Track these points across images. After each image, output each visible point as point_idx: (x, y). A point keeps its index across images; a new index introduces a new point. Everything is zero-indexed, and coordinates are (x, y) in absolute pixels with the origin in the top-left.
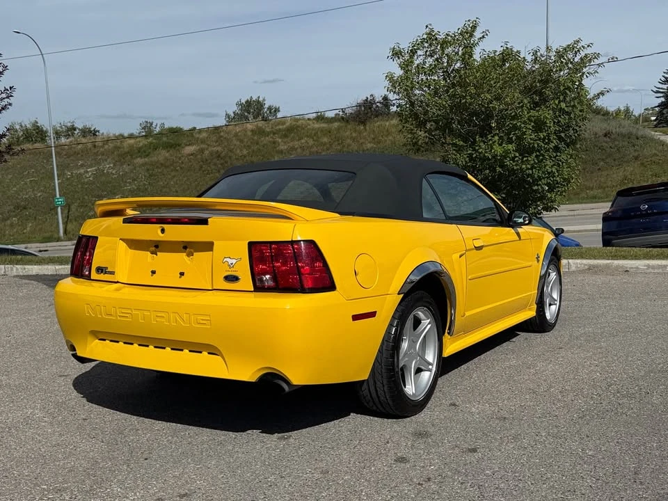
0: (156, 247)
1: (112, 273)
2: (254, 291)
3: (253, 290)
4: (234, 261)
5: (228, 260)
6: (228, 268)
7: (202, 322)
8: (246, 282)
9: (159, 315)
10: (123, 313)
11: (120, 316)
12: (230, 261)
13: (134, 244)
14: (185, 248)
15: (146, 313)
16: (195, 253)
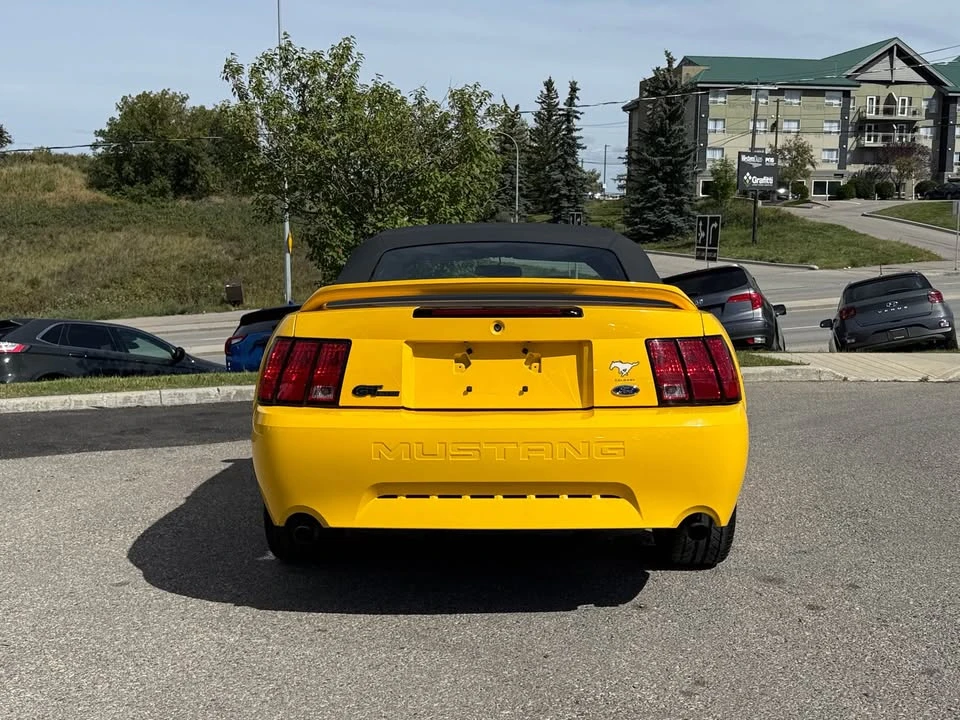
0: (467, 352)
1: (396, 394)
2: (658, 406)
3: (657, 404)
4: (628, 367)
5: (618, 365)
6: (619, 377)
7: (609, 452)
8: (648, 394)
9: (531, 447)
10: (459, 450)
11: (452, 455)
12: (622, 367)
13: (422, 349)
14: (525, 351)
15: (509, 447)
16: (543, 359)
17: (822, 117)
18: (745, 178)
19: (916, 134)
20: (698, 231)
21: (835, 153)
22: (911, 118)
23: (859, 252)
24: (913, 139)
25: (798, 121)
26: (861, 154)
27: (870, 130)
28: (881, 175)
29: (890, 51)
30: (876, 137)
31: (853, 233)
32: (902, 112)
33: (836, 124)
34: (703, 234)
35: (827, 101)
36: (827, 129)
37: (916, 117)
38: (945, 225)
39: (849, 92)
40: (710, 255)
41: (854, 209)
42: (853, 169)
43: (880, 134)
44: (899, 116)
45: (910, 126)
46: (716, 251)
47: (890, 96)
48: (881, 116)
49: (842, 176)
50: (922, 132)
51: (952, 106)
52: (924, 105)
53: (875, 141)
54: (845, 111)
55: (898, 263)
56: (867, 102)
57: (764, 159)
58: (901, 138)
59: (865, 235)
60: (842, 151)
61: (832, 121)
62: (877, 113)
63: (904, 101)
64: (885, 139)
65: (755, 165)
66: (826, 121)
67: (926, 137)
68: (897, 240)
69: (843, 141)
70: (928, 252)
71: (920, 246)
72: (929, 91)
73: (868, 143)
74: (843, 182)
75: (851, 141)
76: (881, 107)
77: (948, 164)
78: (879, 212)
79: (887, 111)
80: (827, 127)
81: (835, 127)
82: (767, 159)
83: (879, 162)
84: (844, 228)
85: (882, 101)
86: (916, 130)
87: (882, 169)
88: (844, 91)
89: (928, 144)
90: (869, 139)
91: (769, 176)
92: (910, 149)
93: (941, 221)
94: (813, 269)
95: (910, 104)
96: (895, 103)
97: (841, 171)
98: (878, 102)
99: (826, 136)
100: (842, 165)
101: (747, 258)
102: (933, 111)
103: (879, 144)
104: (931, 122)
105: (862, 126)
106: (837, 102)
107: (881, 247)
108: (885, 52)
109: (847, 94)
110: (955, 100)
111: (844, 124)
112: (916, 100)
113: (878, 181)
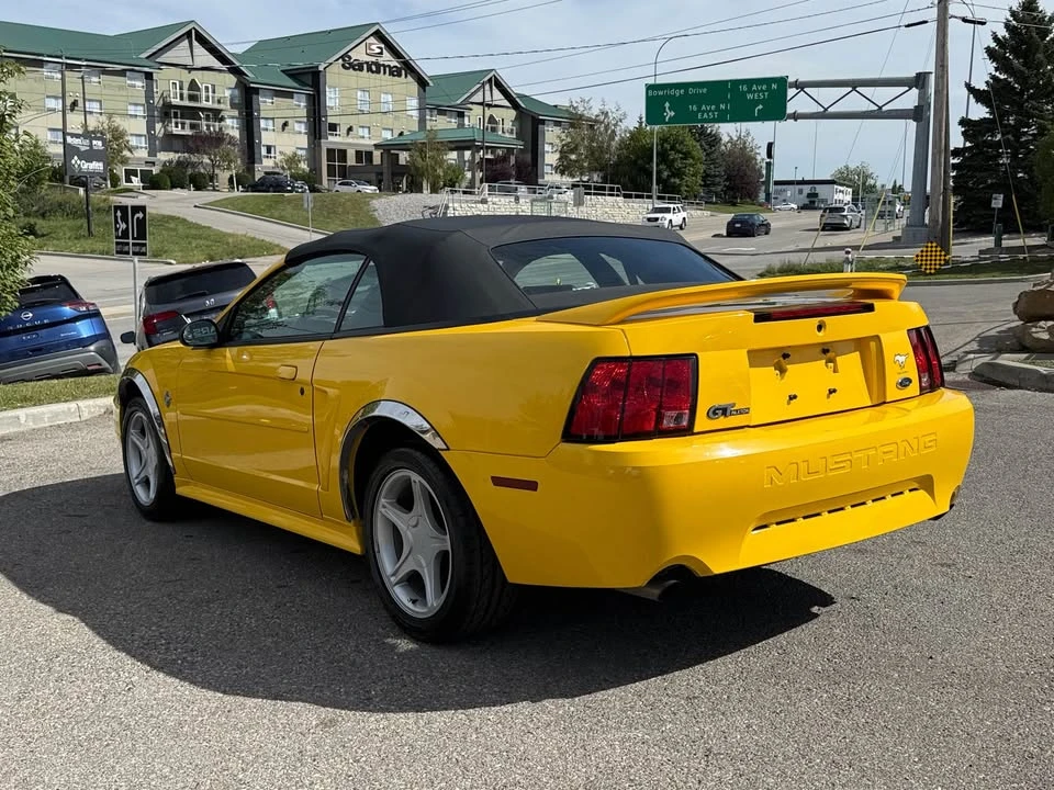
0: (785, 358)
1: (747, 411)
3: (919, 393)
4: (904, 359)
5: (898, 358)
6: (900, 370)
12: (900, 360)
14: (825, 351)
16: (838, 359)
17: (124, 99)
18: (73, 162)
19: (222, 123)
20: (116, 222)
21: (143, 138)
22: (216, 106)
23: (211, 246)
24: (221, 129)
25: (100, 102)
26: (170, 142)
27: (176, 117)
28: (194, 165)
29: (188, 34)
30: (183, 124)
31: (197, 226)
32: (207, 100)
33: (142, 108)
34: (124, 226)
35: (129, 82)
36: (133, 113)
37: (222, 106)
38: (280, 218)
39: (151, 74)
40: (137, 249)
41: (182, 200)
42: (163, 157)
43: (188, 121)
44: (204, 104)
45: (216, 115)
46: (145, 245)
47: (193, 81)
48: (186, 103)
49: (154, 163)
50: (229, 122)
51: (254, 97)
52: (228, 93)
53: (183, 128)
54: (149, 94)
55: (254, 256)
56: (170, 85)
57: (91, 143)
58: (208, 126)
59: (209, 228)
60: (151, 137)
61: (136, 105)
62: (182, 98)
63: (207, 88)
64: (193, 127)
65: (83, 149)
66: (131, 104)
67: (233, 128)
68: (244, 233)
69: (150, 127)
70: (278, 246)
71: (267, 239)
72: (232, 80)
73: (177, 131)
74: (155, 170)
75: (158, 126)
76: (186, 92)
77: (256, 156)
78: (210, 204)
79: (192, 98)
80: (132, 110)
81: (140, 111)
82: (94, 142)
83: (190, 151)
84: (185, 220)
85: (186, 86)
86: (222, 119)
87: (194, 159)
88: (146, 73)
89: (236, 134)
90: (177, 127)
91: (98, 161)
92: (218, 139)
93: (276, 214)
94: (171, 264)
95: (214, 92)
96: (199, 89)
97: (152, 159)
98: (181, 88)
99: (133, 120)
100: (152, 153)
101: (91, 252)
102: (237, 101)
103: (187, 132)
104: (236, 113)
105: (167, 112)
106: (139, 84)
107: (230, 240)
108: (183, 35)
109: (149, 76)
110: (256, 91)
111: (150, 107)
112: (220, 89)
113: (190, 171)
